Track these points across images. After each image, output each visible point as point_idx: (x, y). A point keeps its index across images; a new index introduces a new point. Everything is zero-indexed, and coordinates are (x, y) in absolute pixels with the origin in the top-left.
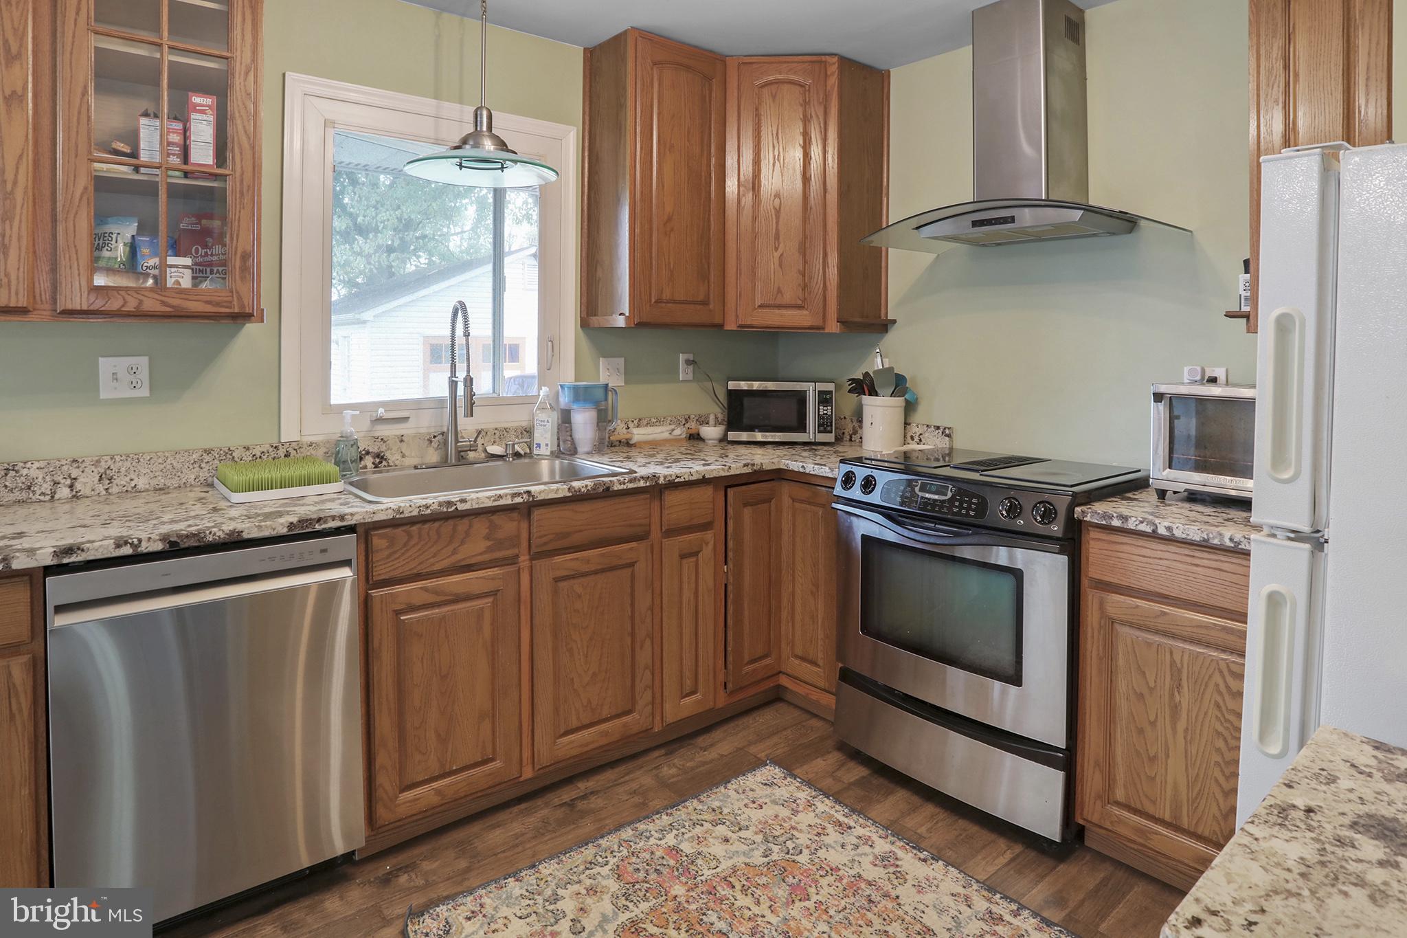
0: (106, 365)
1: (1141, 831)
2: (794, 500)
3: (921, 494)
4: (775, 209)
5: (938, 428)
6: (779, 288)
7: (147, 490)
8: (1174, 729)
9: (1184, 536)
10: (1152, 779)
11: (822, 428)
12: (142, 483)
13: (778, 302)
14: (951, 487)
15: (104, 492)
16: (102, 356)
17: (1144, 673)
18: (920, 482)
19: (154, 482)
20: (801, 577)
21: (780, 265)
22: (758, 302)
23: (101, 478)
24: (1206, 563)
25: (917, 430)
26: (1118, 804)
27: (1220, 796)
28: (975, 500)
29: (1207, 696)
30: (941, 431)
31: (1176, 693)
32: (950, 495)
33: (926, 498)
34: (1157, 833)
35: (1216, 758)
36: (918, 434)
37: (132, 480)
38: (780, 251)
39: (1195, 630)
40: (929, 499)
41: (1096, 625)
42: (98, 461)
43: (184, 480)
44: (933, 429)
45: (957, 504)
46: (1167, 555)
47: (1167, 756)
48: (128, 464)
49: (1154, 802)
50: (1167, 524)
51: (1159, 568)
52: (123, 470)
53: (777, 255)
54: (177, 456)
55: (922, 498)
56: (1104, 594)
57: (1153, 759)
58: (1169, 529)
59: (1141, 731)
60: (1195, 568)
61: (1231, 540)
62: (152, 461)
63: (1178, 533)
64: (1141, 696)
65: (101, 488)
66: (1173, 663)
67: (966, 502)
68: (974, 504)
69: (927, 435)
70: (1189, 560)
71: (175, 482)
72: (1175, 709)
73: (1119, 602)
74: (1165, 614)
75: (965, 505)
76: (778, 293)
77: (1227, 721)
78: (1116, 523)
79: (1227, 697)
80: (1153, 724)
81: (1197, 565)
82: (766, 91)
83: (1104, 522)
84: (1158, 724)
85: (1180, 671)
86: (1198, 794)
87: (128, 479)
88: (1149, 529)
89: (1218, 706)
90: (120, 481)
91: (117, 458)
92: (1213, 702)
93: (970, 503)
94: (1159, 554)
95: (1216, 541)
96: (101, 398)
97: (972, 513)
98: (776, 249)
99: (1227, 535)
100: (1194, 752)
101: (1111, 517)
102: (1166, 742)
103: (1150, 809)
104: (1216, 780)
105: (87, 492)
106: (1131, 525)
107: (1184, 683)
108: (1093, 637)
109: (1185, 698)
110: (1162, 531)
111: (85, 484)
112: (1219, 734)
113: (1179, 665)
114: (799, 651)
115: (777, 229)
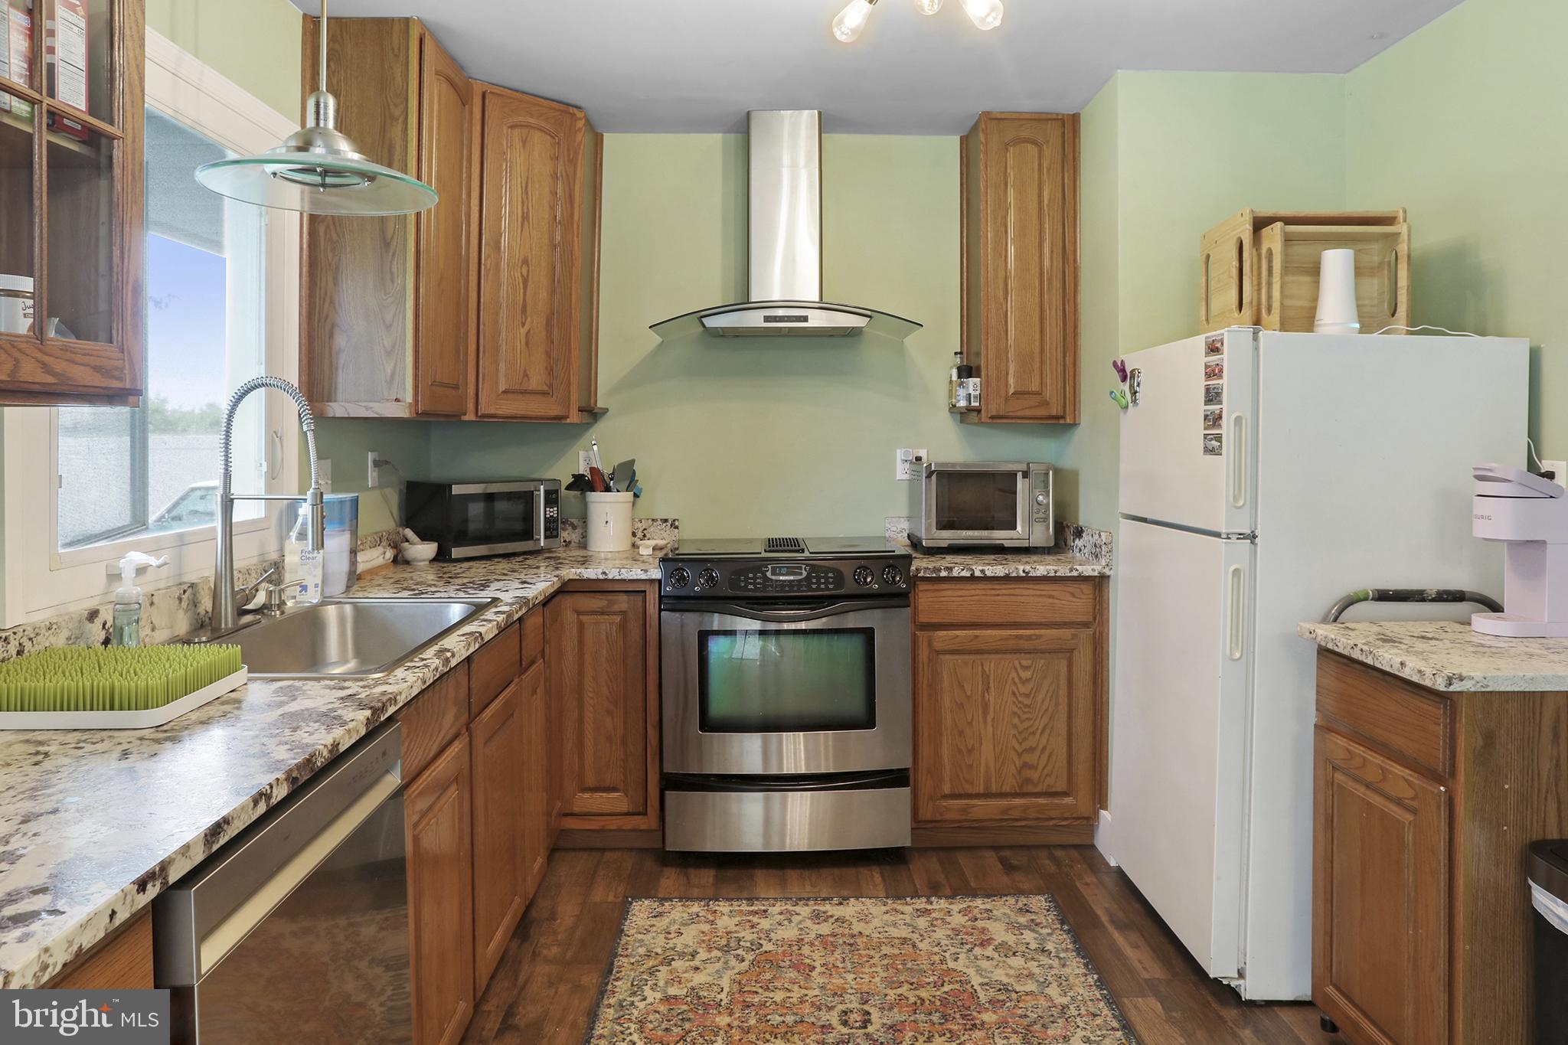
1: (964, 810)
2: (579, 613)
3: (773, 577)
4: (522, 276)
5: (666, 521)
6: (525, 371)
8: (985, 721)
9: (993, 575)
10: (970, 767)
11: (548, 533)
13: (524, 387)
14: (804, 566)
17: (963, 686)
18: (769, 566)
20: (592, 698)
21: (527, 344)
22: (502, 387)
24: (1004, 592)
25: (640, 525)
26: (945, 797)
27: (1016, 758)
28: (830, 575)
29: (1007, 687)
30: (669, 524)
31: (986, 695)
32: (805, 574)
33: (781, 581)
34: (974, 806)
35: (1013, 732)
36: (641, 529)
38: (527, 327)
39: (999, 643)
40: (785, 581)
41: (926, 660)
44: (659, 522)
45: (814, 580)
46: (978, 592)
47: (981, 744)
49: (972, 783)
50: (981, 568)
51: (972, 603)
53: (523, 331)
55: (777, 581)
56: (930, 633)
57: (970, 751)
58: (982, 571)
59: (961, 733)
60: (997, 597)
61: (1024, 571)
63: (989, 574)
64: (960, 706)
66: (984, 671)
67: (823, 577)
68: (831, 578)
69: (652, 529)
70: (993, 592)
72: (985, 706)
73: (942, 637)
74: (976, 637)
75: (822, 580)
76: (524, 377)
77: (1020, 702)
78: (944, 574)
79: (1019, 685)
80: (970, 724)
81: (998, 595)
82: (516, 132)
83: (934, 575)
84: (974, 723)
85: (988, 677)
86: (1002, 763)
88: (968, 574)
89: (1014, 694)
92: (1011, 692)
93: (826, 578)
94: (973, 593)
95: (1014, 574)
97: (831, 586)
98: (523, 324)
99: (1021, 568)
100: (999, 733)
101: (940, 570)
102: (980, 734)
103: (970, 790)
104: (1014, 748)
106: (955, 573)
107: (992, 685)
108: (923, 670)
109: (991, 697)
110: (978, 574)
112: (1015, 713)
113: (988, 672)
114: (590, 781)
115: (524, 300)
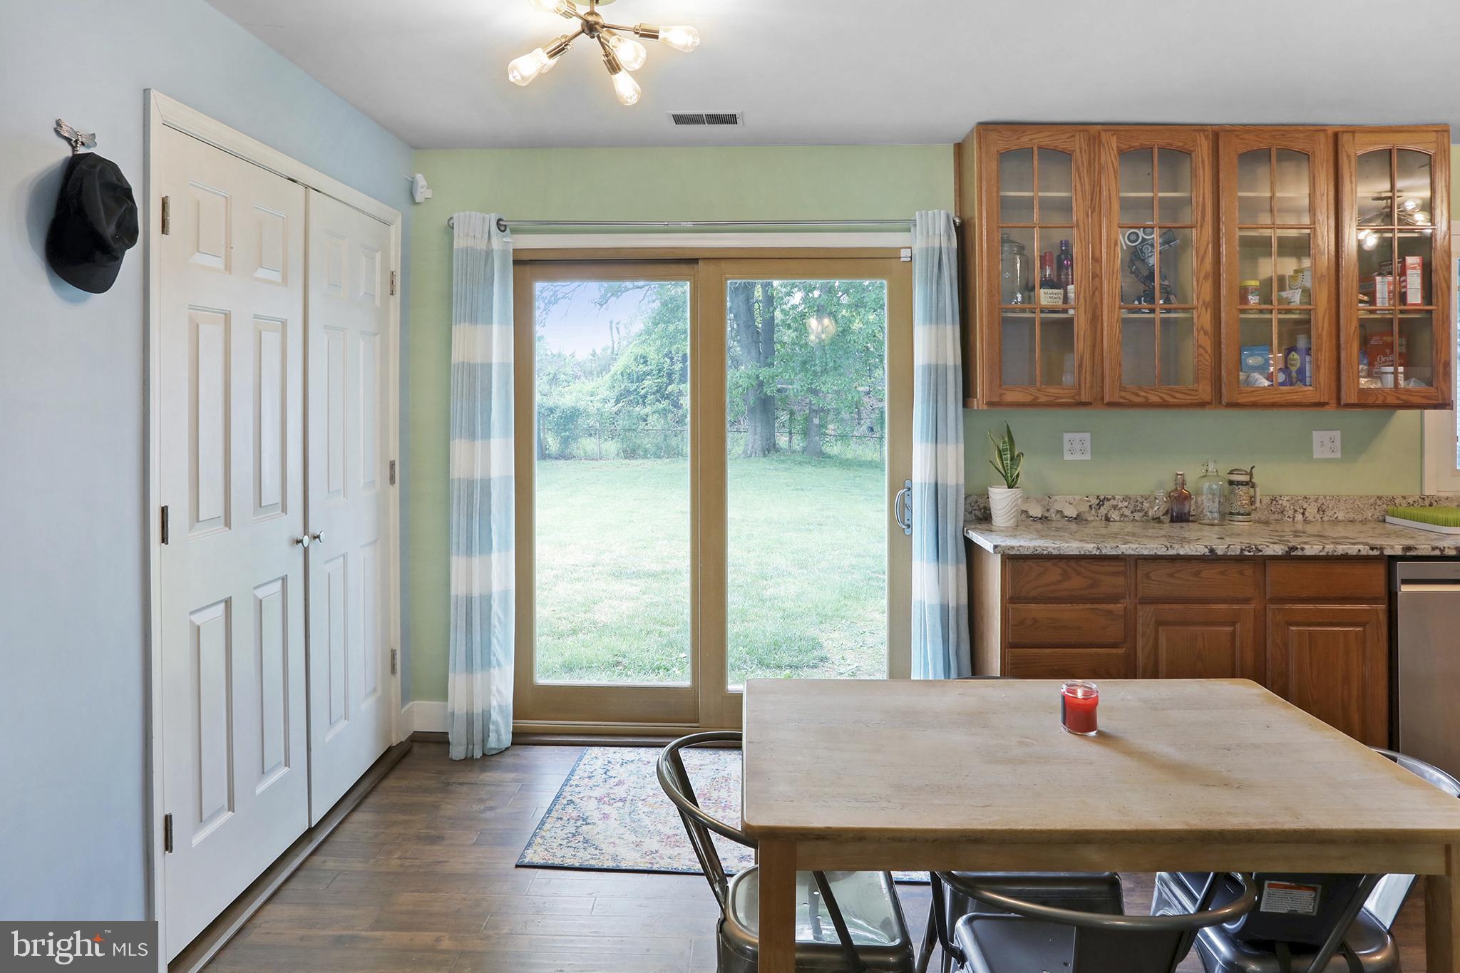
0: (1317, 436)
7: (1343, 521)
12: (1341, 515)
15: (1320, 520)
16: (1316, 430)
19: (1347, 516)
23: (1318, 511)
37: (1335, 513)
42: (1317, 499)
43: (1365, 516)
48: (1333, 502)
52: (1330, 506)
54: (1362, 499)
62: (1347, 502)
65: (1318, 517)
71: (1359, 517)
87: (1333, 512)
90: (1329, 513)
91: (1328, 498)
96: (1315, 457)
105: (1312, 519)
111: (1310, 512)
